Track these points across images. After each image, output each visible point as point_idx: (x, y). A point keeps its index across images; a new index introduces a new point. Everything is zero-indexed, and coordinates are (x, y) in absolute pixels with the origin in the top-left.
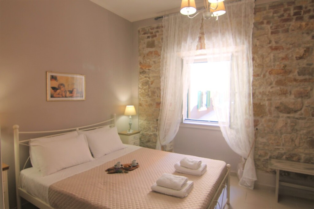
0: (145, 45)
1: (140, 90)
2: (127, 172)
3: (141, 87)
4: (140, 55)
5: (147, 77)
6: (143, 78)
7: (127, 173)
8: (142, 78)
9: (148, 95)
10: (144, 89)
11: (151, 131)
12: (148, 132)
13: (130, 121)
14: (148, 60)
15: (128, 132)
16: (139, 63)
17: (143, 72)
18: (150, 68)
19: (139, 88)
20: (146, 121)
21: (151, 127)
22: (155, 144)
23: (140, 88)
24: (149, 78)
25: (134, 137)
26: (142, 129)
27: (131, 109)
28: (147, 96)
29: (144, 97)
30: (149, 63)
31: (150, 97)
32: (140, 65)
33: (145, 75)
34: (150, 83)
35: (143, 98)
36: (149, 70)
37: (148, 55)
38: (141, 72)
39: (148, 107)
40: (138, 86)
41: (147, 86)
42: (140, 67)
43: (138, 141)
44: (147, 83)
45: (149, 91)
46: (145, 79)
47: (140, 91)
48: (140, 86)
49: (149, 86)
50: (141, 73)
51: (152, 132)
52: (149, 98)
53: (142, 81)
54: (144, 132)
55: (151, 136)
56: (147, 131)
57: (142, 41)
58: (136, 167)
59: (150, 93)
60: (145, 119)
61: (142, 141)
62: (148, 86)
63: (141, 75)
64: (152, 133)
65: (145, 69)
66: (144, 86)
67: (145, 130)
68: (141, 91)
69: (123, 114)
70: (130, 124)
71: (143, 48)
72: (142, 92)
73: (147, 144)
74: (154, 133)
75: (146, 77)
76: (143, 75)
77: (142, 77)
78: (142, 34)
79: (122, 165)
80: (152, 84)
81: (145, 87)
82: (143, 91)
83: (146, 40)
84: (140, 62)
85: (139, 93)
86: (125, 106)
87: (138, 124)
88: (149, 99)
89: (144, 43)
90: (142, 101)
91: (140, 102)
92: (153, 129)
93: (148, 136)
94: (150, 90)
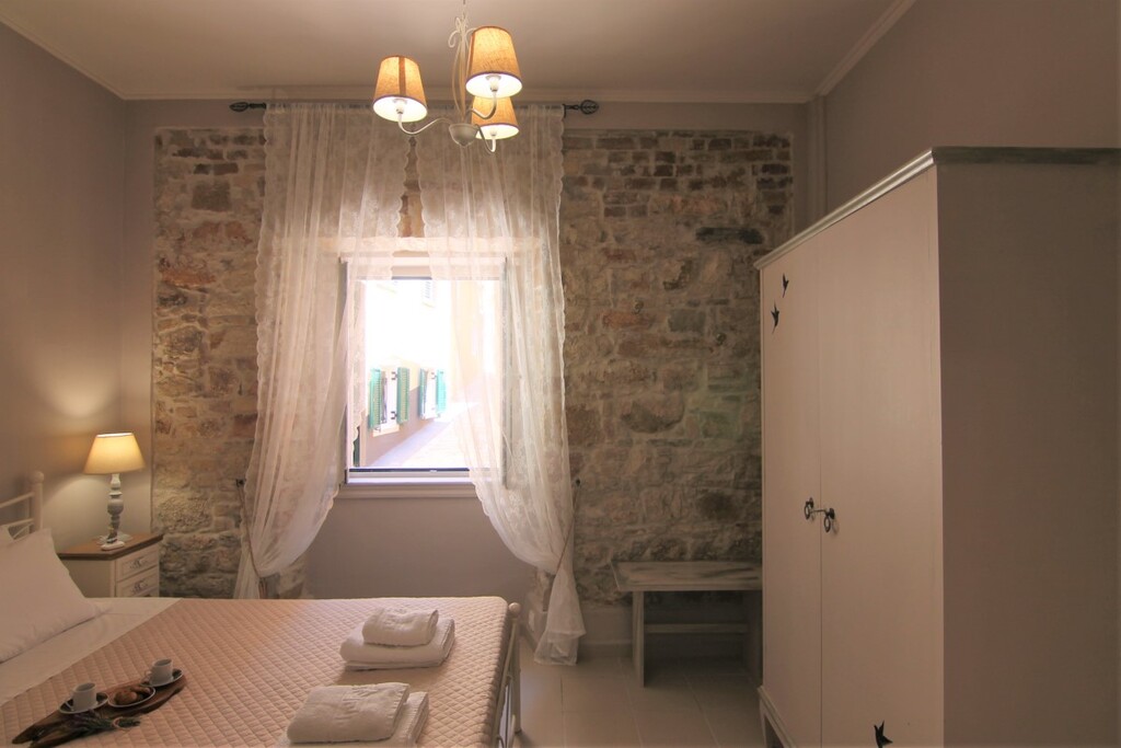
0: (187, 198)
1: (160, 368)
2: (135, 719)
3: (165, 358)
4: (162, 233)
5: (195, 317)
6: (177, 321)
7: (135, 724)
8: (170, 320)
9: (199, 387)
10: (178, 366)
11: (212, 527)
12: (198, 535)
13: (114, 497)
14: (201, 255)
15: (106, 546)
16: (158, 261)
17: (176, 299)
18: (207, 286)
19: (157, 361)
20: (189, 488)
21: (213, 510)
22: (229, 576)
23: (160, 360)
24: (203, 322)
25: (137, 562)
26: (169, 524)
27: (117, 449)
28: (194, 394)
29: (178, 394)
30: (205, 266)
31: (205, 396)
32: (162, 271)
33: (184, 311)
34: (207, 341)
35: (175, 401)
36: (202, 290)
37: (196, 234)
38: (165, 297)
39: (199, 434)
40: (153, 354)
41: (195, 354)
42: (160, 276)
43: (153, 577)
44: (192, 341)
45: (201, 374)
46: (185, 324)
47: (161, 373)
48: (160, 352)
49: (202, 351)
50: (163, 302)
51: (217, 531)
52: (201, 398)
53: (170, 335)
54: (177, 535)
55: (210, 545)
56: (193, 531)
57: (171, 180)
58: (175, 688)
59: (207, 381)
60: (183, 483)
61: (169, 574)
62: (196, 351)
63: (165, 311)
64: (216, 536)
65: (186, 287)
66: (181, 354)
67: (184, 528)
68: (166, 373)
69: (79, 468)
70: (115, 512)
71: (179, 208)
72: (170, 378)
73: (193, 581)
74: (225, 533)
75: (187, 318)
76: (173, 312)
77: (172, 316)
78: (174, 155)
79: (100, 697)
80: (214, 345)
81: (183, 358)
82: (175, 371)
83: (193, 180)
84: (163, 260)
85: (155, 381)
86: (90, 437)
87: (152, 506)
88: (201, 405)
89: (183, 188)
90: (171, 411)
91: (162, 416)
92: (221, 518)
93: (197, 549)
94: (205, 367)
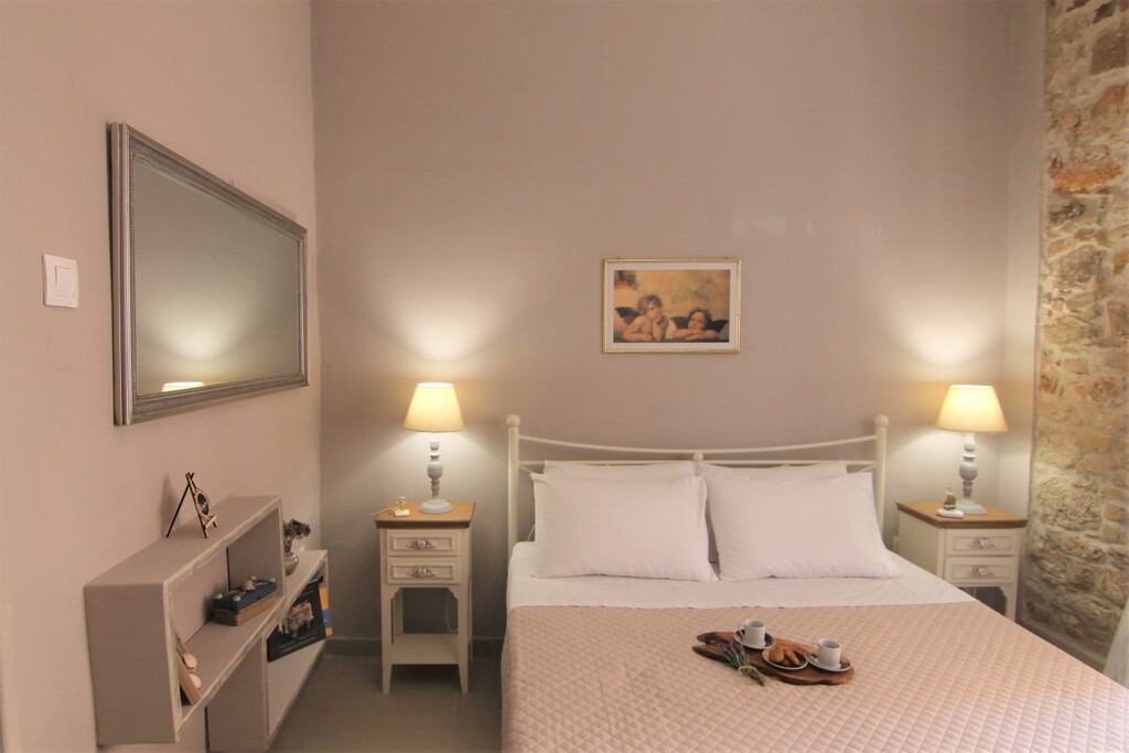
0: (1086, 62)
1: (1047, 306)
3: (1055, 293)
4: (1055, 124)
5: (1092, 231)
6: (1070, 242)
8: (1062, 241)
9: (1095, 332)
10: (1069, 303)
11: (1100, 533)
12: (1082, 537)
13: (967, 459)
14: (1103, 139)
15: (942, 511)
16: (1049, 164)
17: (1070, 210)
18: (1110, 183)
19: (1043, 296)
20: (1074, 471)
21: (1101, 509)
22: (1116, 609)
23: (1049, 297)
24: (1102, 237)
25: (977, 542)
26: (1049, 511)
27: (976, 406)
28: (1087, 341)
29: (1068, 342)
30: (1107, 154)
31: (1101, 345)
32: (1053, 177)
33: (1079, 225)
34: (1108, 264)
35: (1063, 350)
36: (1104, 191)
37: (1097, 110)
38: (1057, 210)
39: (1089, 398)
40: (1040, 289)
41: (1091, 286)
42: (1051, 184)
44: (1088, 266)
45: (1098, 313)
46: (1080, 244)
47: (1050, 313)
48: (1049, 285)
49: (1101, 280)
50: (1055, 217)
51: (1108, 541)
52: (1095, 348)
53: (1061, 261)
54: (1057, 529)
55: (1096, 557)
56: (1076, 529)
57: (1066, 46)
59: (1105, 322)
60: (1068, 461)
61: (1045, 576)
62: (1093, 279)
63: (1056, 229)
64: (1105, 547)
65: (1084, 191)
66: (1072, 285)
67: (1066, 522)
68: (1056, 313)
69: (928, 420)
70: (968, 477)
71: (1074, 82)
72: (1058, 319)
73: (1074, 597)
74: (1118, 547)
75: (1081, 235)
76: (1065, 229)
77: (1064, 235)
78: (1070, 9)
80: (1119, 269)
81: (1076, 291)
82: (1066, 310)
83: (1090, 34)
84: (1055, 161)
85: (1042, 324)
86: (945, 386)
87: (1031, 482)
88: (1094, 356)
89: (1080, 52)
90: (1058, 363)
91: (1047, 370)
92: (1112, 524)
93: (1079, 556)
94: (1103, 303)
